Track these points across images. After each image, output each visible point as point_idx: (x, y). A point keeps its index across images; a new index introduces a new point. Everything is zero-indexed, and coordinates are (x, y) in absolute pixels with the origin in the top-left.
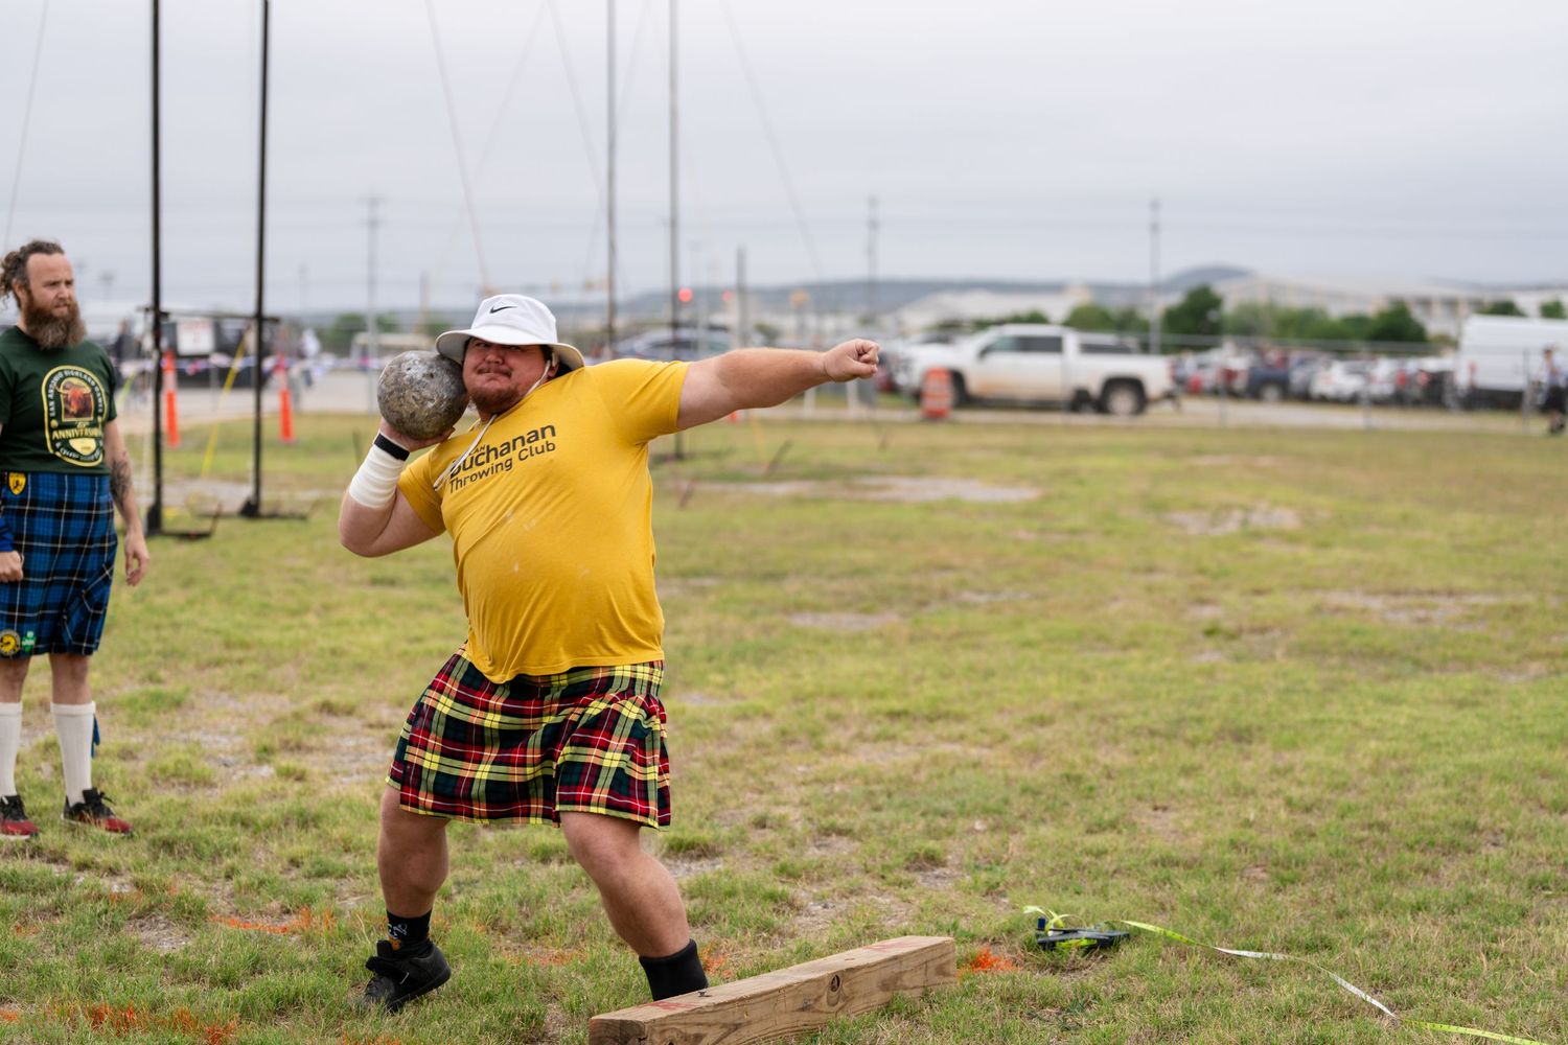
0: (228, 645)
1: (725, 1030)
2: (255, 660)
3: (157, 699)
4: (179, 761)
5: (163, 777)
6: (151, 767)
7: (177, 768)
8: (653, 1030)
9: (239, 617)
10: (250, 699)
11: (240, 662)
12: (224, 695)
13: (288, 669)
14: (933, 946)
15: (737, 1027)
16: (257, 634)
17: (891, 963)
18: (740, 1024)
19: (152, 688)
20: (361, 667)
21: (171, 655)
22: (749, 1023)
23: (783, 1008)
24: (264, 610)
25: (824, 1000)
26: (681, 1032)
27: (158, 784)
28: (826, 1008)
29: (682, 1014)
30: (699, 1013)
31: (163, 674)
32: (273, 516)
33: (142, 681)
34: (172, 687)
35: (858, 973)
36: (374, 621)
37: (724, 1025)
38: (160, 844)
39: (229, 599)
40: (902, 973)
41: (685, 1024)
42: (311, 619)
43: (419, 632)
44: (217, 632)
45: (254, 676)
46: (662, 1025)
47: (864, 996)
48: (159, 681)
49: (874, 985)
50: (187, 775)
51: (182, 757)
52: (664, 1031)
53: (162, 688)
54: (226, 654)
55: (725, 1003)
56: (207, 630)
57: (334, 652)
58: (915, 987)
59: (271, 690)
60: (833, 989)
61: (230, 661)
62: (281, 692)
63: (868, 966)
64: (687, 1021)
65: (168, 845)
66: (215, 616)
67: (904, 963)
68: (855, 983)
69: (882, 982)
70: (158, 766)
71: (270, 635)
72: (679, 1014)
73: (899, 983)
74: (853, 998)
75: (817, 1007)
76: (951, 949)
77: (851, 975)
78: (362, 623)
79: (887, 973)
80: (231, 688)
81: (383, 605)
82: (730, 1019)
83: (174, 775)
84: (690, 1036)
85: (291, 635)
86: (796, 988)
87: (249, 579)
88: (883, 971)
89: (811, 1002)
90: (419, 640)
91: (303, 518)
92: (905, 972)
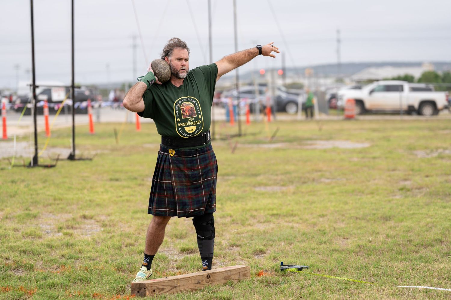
0: (55, 200)
1: (172, 288)
2: (63, 204)
3: (28, 215)
4: (32, 231)
5: (27, 236)
6: (23, 233)
7: (31, 233)
8: (149, 286)
9: (60, 191)
10: (59, 215)
11: (58, 204)
12: (51, 214)
13: (74, 207)
14: (242, 268)
15: (175, 287)
16: (65, 196)
17: (227, 272)
18: (177, 286)
19: (27, 212)
20: (98, 205)
21: (35, 203)
22: (179, 286)
23: (191, 283)
24: (70, 189)
25: (205, 281)
26: (157, 287)
27: (25, 238)
28: (205, 283)
29: (158, 282)
30: (163, 282)
31: (31, 208)
32: (80, 159)
33: (24, 210)
34: (34, 211)
35: (216, 274)
36: (107, 191)
37: (171, 286)
38: (22, 252)
39: (58, 186)
40: (231, 275)
41: (159, 285)
42: (85, 191)
43: (121, 194)
44: (52, 196)
45: (62, 208)
46: (151, 285)
47: (218, 281)
48: (30, 210)
49: (222, 278)
50: (34, 235)
51: (33, 230)
52: (152, 286)
53: (30, 212)
54: (53, 202)
55: (172, 280)
56: (48, 195)
57: (90, 201)
58: (236, 279)
59: (66, 212)
60: (208, 278)
61: (54, 204)
62: (70, 213)
63: (220, 272)
64: (160, 284)
65: (25, 252)
66: (52, 191)
67: (232, 272)
68: (215, 277)
69: (224, 277)
70: (25, 232)
71: (70, 196)
72: (157, 282)
73: (230, 278)
74: (214, 281)
75: (202, 283)
76: (248, 269)
77: (214, 275)
78: (102, 192)
79: (226, 275)
80: (53, 212)
81: (111, 187)
82: (173, 285)
83: (30, 235)
84: (160, 288)
85: (77, 196)
86: (195, 277)
87: (67, 180)
88: (225, 274)
89: (200, 282)
90: (121, 197)
91: (91, 160)
92: (232, 275)
